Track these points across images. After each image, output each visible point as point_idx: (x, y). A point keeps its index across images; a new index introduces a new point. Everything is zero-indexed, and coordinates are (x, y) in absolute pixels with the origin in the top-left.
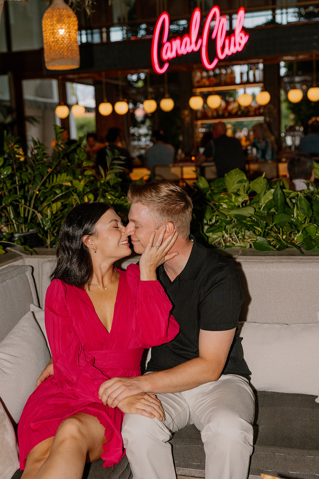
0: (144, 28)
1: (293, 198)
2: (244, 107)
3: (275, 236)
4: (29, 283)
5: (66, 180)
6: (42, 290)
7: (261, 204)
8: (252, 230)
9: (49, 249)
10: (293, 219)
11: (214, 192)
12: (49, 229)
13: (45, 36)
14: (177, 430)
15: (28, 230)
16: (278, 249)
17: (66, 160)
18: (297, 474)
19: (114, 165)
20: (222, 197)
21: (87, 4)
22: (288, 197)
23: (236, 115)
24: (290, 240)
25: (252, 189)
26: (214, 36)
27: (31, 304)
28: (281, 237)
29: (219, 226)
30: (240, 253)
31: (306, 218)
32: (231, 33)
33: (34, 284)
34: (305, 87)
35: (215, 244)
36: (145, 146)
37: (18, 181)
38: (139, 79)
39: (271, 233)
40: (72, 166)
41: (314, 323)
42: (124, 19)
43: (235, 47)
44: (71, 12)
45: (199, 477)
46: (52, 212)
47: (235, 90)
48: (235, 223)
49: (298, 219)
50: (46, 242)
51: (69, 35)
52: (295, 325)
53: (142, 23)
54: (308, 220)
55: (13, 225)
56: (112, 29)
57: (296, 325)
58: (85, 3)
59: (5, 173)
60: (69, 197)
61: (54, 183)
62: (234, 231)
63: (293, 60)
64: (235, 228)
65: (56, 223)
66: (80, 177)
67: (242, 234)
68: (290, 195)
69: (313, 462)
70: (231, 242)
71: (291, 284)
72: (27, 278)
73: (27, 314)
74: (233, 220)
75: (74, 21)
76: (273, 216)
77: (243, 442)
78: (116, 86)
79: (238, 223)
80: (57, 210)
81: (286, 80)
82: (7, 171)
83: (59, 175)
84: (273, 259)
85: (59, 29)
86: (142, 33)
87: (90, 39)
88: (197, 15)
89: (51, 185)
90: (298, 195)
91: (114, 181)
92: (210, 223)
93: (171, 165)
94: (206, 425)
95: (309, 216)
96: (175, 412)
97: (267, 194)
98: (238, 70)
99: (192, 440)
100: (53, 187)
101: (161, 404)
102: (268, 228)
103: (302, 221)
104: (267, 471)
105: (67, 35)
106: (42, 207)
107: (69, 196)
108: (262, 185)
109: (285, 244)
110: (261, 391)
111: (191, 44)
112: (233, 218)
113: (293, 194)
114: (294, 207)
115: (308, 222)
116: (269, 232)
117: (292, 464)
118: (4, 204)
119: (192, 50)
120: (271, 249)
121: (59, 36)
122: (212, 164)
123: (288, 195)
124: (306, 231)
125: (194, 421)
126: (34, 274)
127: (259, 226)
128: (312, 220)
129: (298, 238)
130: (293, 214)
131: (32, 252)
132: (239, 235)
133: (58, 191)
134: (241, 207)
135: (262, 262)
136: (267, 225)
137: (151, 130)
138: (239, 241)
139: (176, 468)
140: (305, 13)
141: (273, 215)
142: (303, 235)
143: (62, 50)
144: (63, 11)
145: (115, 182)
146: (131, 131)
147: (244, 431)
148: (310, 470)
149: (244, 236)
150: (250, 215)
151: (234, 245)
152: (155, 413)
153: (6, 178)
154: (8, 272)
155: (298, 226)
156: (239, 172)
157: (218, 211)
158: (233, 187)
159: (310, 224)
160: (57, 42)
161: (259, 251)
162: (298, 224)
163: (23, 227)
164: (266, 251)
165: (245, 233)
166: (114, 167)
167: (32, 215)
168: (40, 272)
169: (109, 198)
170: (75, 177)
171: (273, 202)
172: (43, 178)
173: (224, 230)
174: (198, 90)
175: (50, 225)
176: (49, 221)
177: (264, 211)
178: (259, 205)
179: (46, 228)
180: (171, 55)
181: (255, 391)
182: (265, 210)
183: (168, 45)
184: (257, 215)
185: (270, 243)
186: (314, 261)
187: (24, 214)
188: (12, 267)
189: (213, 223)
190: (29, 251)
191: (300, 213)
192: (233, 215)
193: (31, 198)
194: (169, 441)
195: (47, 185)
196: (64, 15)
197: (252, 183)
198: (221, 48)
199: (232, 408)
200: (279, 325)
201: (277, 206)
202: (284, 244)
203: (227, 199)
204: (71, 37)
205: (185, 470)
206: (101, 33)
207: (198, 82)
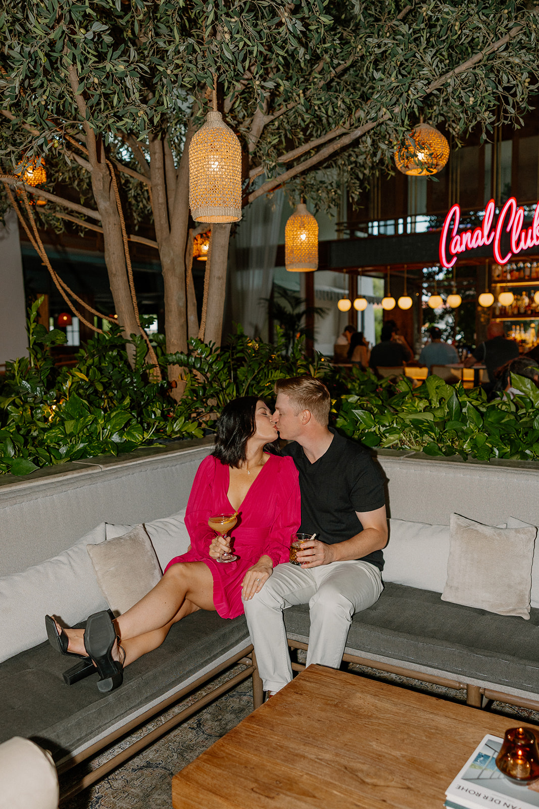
10: (465, 427)
13: (286, 241)
16: (446, 455)
26: (508, 229)
28: (450, 444)
32: (528, 225)
43: (532, 241)
44: (311, 219)
56: (418, 219)
62: (412, 435)
70: (408, 445)
75: (314, 227)
76: (445, 422)
87: (382, 230)
88: (491, 207)
111: (482, 237)
119: (483, 243)
120: (439, 454)
122: (484, 367)
134: (422, 412)
142: (471, 443)
147: (341, 605)
151: (410, 447)
162: (469, 432)
173: (402, 433)
174: (498, 285)
180: (460, 249)
183: (458, 237)
185: (440, 448)
192: (411, 419)
196: (305, 221)
198: (516, 242)
203: (410, 403)
206: (396, 225)
207: (498, 276)
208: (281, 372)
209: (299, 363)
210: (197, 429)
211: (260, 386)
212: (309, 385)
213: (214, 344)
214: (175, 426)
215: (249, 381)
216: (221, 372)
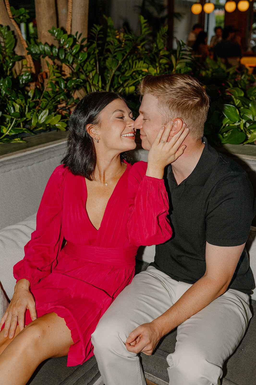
5: (143, 67)
19: (183, 55)
83: (138, 62)
89: (131, 70)
145: (185, 70)
170: (152, 65)
208: (144, 62)
209: (162, 53)
210: (60, 123)
211: (125, 77)
212: (184, 85)
213: (81, 35)
214: (40, 118)
215: (113, 71)
216: (88, 63)
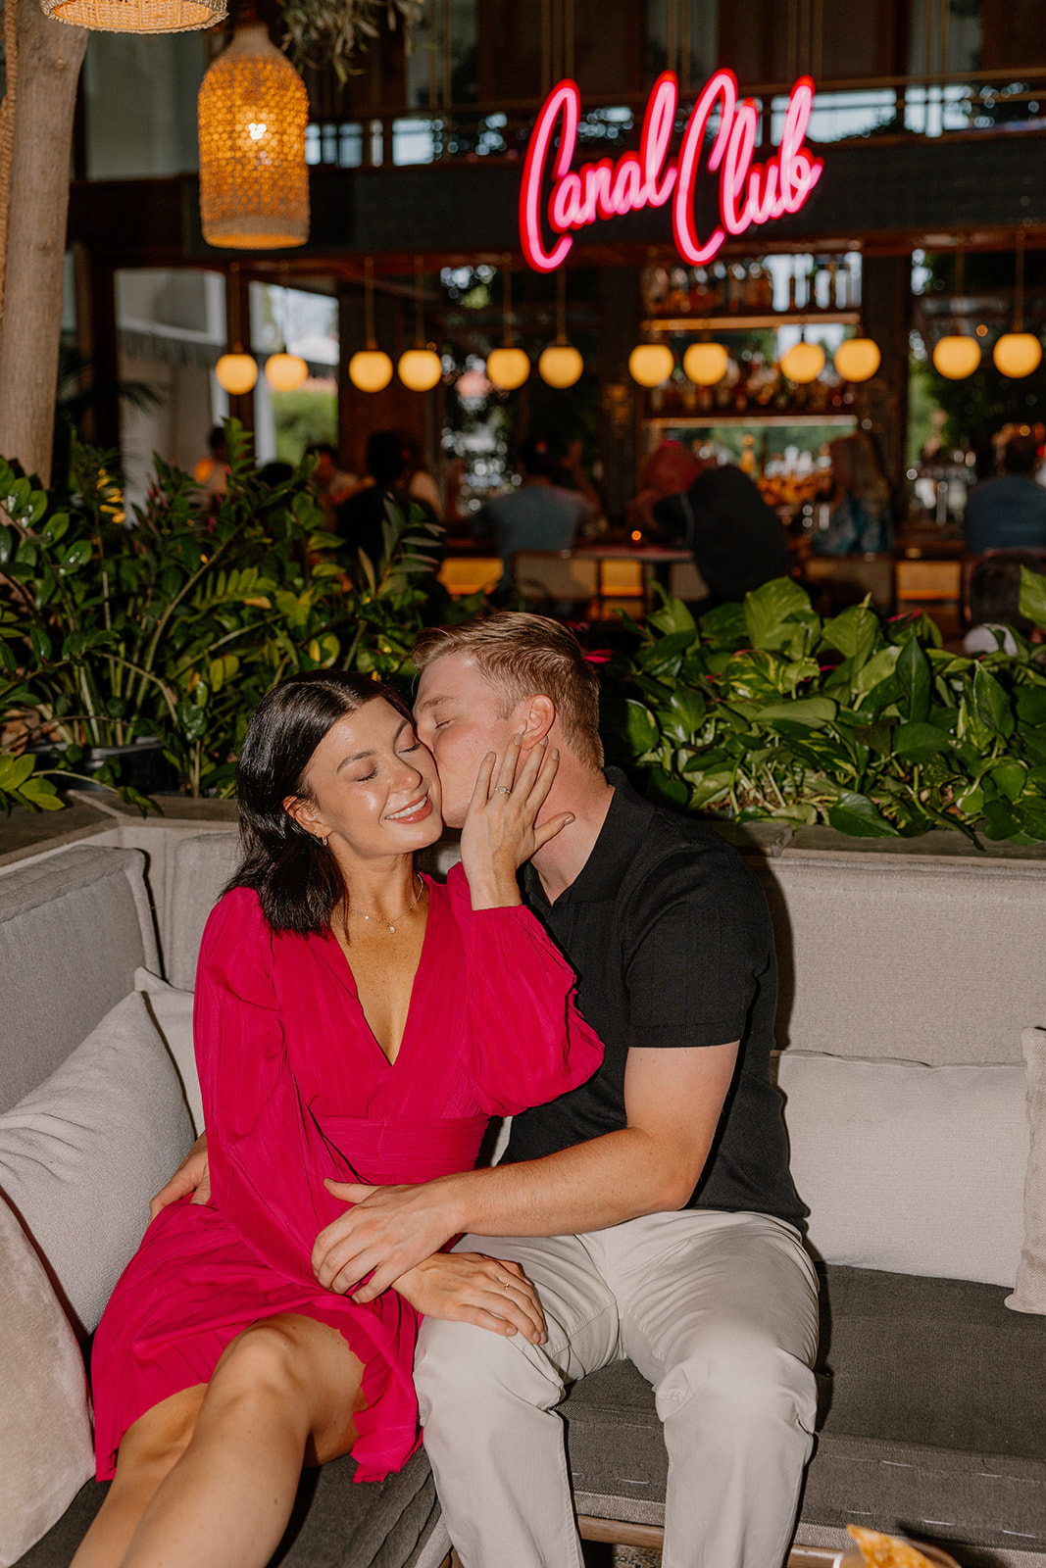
0: (498, 128)
1: (956, 676)
2: (795, 383)
3: (898, 792)
4: (134, 902)
5: (255, 590)
6: (172, 927)
7: (855, 691)
8: (824, 770)
9: (197, 801)
10: (954, 742)
11: (708, 647)
12: (201, 738)
13: (206, 142)
14: (580, 1376)
15: (134, 738)
16: (906, 833)
17: (260, 529)
18: (945, 1526)
19: (406, 551)
20: (736, 663)
21: (338, 49)
22: (939, 673)
23: (770, 409)
24: (941, 805)
25: (831, 644)
26: (714, 161)
27: (138, 966)
28: (915, 797)
29: (725, 753)
30: (785, 842)
31: (994, 740)
32: (766, 155)
33: (149, 906)
34: (983, 330)
35: (709, 807)
36: (485, 490)
37: (110, 585)
38: (475, 282)
39: (883, 783)
40: (277, 546)
41: (1010, 1064)
42: (440, 96)
43: (777, 200)
44: (288, 71)
45: (643, 1524)
46: (209, 686)
47: (769, 329)
48: (773, 745)
49: (969, 742)
50: (187, 778)
51: (281, 142)
52: (953, 1068)
53: (492, 112)
54: (1000, 746)
55: (88, 721)
56: (401, 126)
57: (956, 1068)
58: (333, 49)
59: (72, 560)
60: (262, 642)
61: (220, 598)
62: (770, 769)
63: (953, 248)
64: (772, 761)
65: (221, 721)
66: (298, 582)
67: (795, 781)
68: (946, 666)
69: (996, 1491)
70: (760, 805)
71: (943, 942)
72: (129, 887)
73: (128, 998)
74: (770, 738)
75: (298, 99)
76: (893, 729)
77: (785, 1421)
78: (408, 301)
79: (782, 748)
80: (224, 679)
81: (930, 306)
82: (78, 554)
83: (235, 573)
84: (890, 863)
85: (251, 121)
86: (491, 141)
87: (330, 155)
88: (666, 94)
89: (209, 602)
90: (971, 670)
91: (403, 598)
92: (696, 741)
93: (565, 553)
94: (673, 1367)
95: (1004, 736)
96: (575, 1319)
97: (874, 661)
98: (784, 269)
99: (625, 1409)
100: (213, 610)
101: (535, 1292)
102: (874, 765)
103: (981, 748)
104: (852, 1515)
105: (274, 143)
106: (177, 668)
107: (263, 637)
108: (860, 631)
109: (928, 818)
110: (839, 1267)
111: (643, 182)
112: (769, 729)
113: (957, 664)
114: (959, 707)
115: (1001, 752)
116: (880, 777)
117: (931, 1495)
118: (66, 657)
119: (645, 200)
120: (883, 831)
121: (249, 143)
123: (939, 668)
124: (992, 779)
125: (632, 1350)
126: (151, 875)
127: (847, 759)
128: (1015, 748)
129: (967, 799)
130: (955, 726)
131: (146, 807)
132: (785, 783)
133: (229, 621)
134: (794, 697)
135: (855, 869)
136: (873, 755)
137: (503, 440)
138: (785, 801)
139: (575, 1492)
140: (996, 104)
141: (893, 725)
142: (982, 792)
143: (256, 187)
144: (265, 68)
145: (407, 602)
146: (443, 440)
147: (790, 1387)
148: (985, 1514)
149: (801, 785)
150: (824, 723)
151: (769, 812)
152: (517, 1320)
153: (72, 575)
154: (73, 867)
155: (969, 763)
156: (789, 588)
157: (725, 706)
158: (769, 635)
159: (1005, 758)
160: (242, 161)
161: (845, 834)
162: (969, 758)
163: (119, 727)
164: (868, 836)
165: (803, 777)
166: (403, 556)
167: (148, 693)
168: (170, 872)
169: (387, 649)
170: (284, 583)
171: (892, 687)
172: (186, 578)
173: (739, 767)
174: (658, 327)
175: (204, 728)
176: (202, 715)
177: (865, 712)
178: (850, 693)
179: (189, 736)
180: (579, 214)
181: (819, 1265)
182: (869, 711)
183: (572, 181)
184: (842, 724)
185: (880, 813)
186: (1018, 873)
187: (124, 689)
188: (86, 851)
189: (707, 742)
190: (138, 804)
191: (976, 724)
192: (768, 720)
193: (147, 641)
194: (557, 1405)
195: (197, 602)
196: (267, 79)
197: (830, 626)
198: (735, 200)
199: (752, 1316)
200: (902, 1065)
201: (907, 698)
202: (924, 816)
203: (754, 669)
204: (286, 150)
205: (603, 1501)
206: (366, 138)
207: (658, 300)
209: (317, 543)
